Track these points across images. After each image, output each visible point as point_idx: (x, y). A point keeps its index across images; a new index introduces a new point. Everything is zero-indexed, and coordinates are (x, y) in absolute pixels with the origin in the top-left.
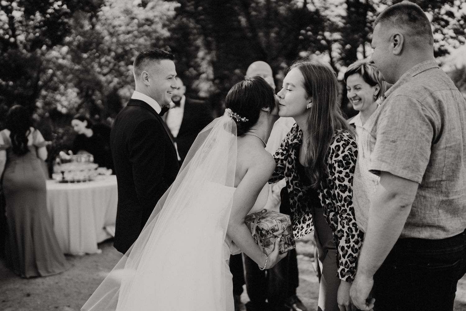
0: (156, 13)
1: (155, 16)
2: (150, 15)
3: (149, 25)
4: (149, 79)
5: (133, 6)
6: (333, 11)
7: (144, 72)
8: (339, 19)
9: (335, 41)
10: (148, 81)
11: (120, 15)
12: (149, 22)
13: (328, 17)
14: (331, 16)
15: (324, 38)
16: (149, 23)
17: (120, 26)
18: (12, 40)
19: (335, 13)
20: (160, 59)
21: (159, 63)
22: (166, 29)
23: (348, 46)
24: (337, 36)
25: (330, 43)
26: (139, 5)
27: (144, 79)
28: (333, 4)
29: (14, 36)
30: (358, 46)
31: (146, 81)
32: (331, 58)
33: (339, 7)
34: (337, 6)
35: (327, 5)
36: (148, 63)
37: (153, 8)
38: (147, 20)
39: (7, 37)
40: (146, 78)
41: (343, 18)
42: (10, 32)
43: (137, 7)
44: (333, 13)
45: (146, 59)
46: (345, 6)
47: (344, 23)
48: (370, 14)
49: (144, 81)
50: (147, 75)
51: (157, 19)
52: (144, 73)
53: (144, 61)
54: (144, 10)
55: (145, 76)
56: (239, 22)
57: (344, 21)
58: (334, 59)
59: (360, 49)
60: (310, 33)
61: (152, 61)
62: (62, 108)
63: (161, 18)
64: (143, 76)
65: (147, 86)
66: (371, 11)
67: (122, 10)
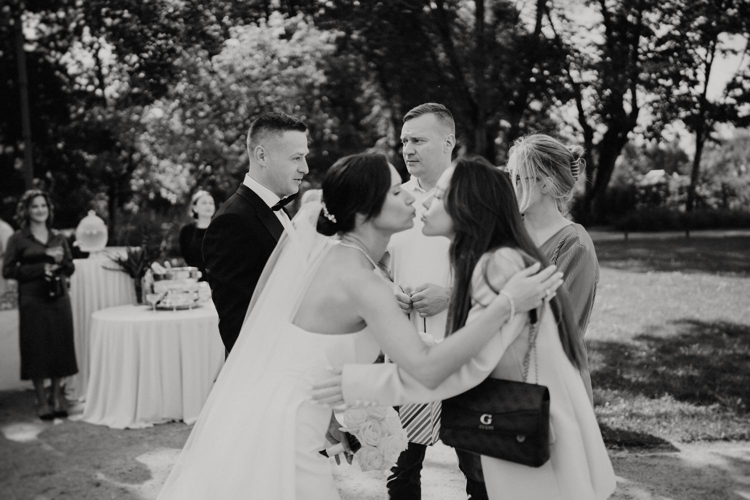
0: (306, 48)
1: (304, 53)
2: (298, 50)
3: (295, 67)
4: (265, 158)
5: (272, 39)
6: (583, 38)
7: (258, 146)
8: (594, 49)
9: (587, 84)
10: (264, 160)
11: (253, 51)
12: (296, 61)
13: (576, 47)
14: (580, 45)
15: (570, 81)
16: (295, 63)
17: (253, 68)
18: (99, 92)
19: (587, 41)
20: (283, 130)
21: (281, 136)
22: (321, 72)
23: (608, 92)
24: (590, 76)
25: (577, 87)
26: (282, 37)
27: (259, 158)
28: (583, 26)
29: (102, 86)
30: (625, 92)
31: (262, 159)
32: (581, 111)
33: (594, 31)
34: (589, 30)
35: (575, 29)
36: (265, 135)
37: (300, 40)
38: (292, 58)
39: (90, 88)
40: (261, 156)
41: (600, 47)
42: (97, 82)
43: (278, 40)
44: (583, 40)
45: (263, 128)
46: (603, 28)
47: (601, 56)
48: (643, 40)
49: (258, 159)
50: (262, 151)
51: (307, 57)
52: (259, 148)
53: (261, 132)
54: (288, 44)
55: (260, 152)
56: (435, 57)
57: (601, 52)
58: (586, 113)
59: (628, 96)
60: (546, 73)
61: (271, 132)
62: (168, 193)
63: (312, 55)
64: (256, 152)
65: (262, 167)
66: (645, 36)
67: (255, 44)
